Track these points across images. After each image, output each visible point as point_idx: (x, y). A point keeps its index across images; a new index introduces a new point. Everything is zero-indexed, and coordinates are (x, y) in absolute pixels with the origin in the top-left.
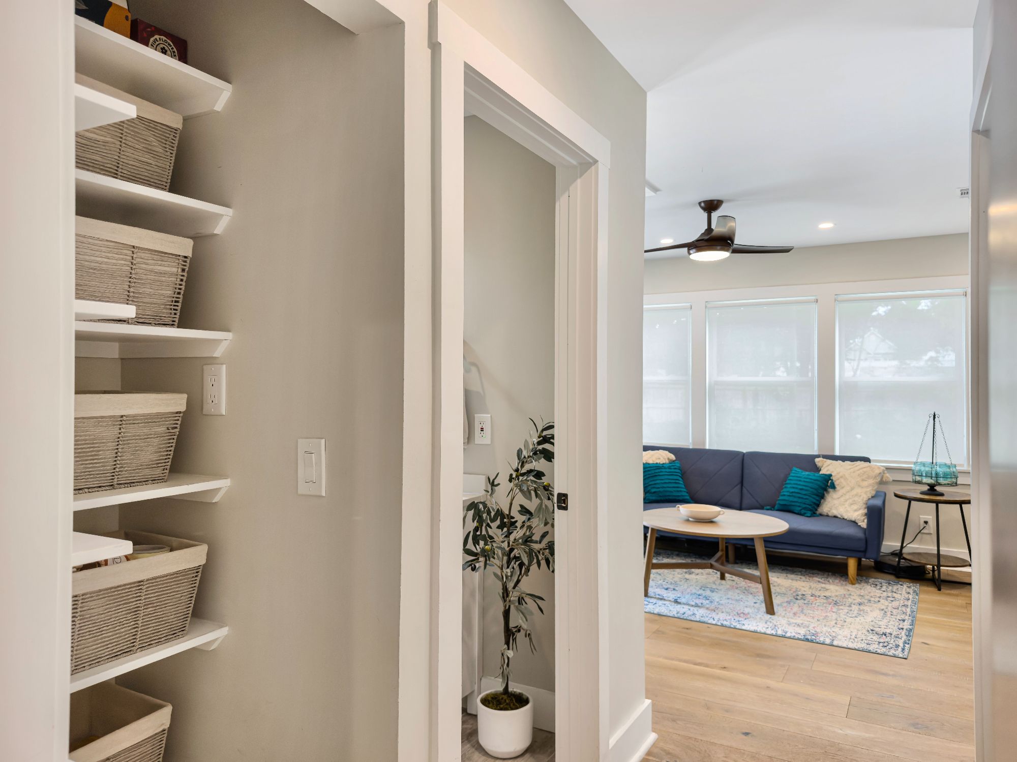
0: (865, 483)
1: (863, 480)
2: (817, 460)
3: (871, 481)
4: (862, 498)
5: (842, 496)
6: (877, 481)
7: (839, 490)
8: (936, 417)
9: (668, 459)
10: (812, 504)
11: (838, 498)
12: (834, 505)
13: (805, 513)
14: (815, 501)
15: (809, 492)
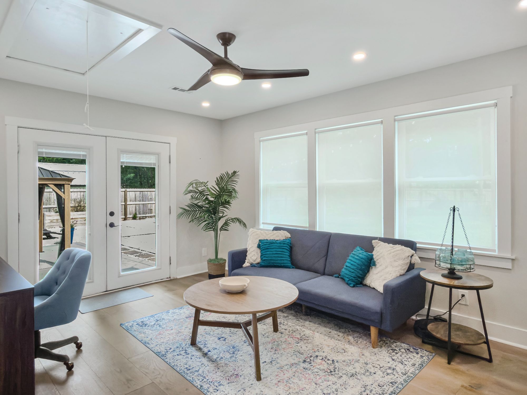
0: (396, 264)
1: (395, 261)
2: (373, 241)
3: (401, 262)
4: (391, 275)
5: (379, 272)
6: (406, 262)
7: (378, 267)
8: (456, 210)
9: (285, 236)
10: (356, 276)
11: (377, 273)
12: (373, 279)
13: (350, 284)
14: (359, 275)
15: (355, 267)
